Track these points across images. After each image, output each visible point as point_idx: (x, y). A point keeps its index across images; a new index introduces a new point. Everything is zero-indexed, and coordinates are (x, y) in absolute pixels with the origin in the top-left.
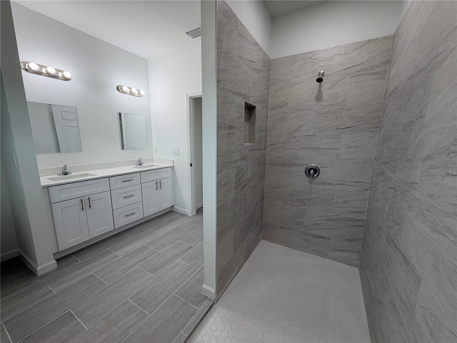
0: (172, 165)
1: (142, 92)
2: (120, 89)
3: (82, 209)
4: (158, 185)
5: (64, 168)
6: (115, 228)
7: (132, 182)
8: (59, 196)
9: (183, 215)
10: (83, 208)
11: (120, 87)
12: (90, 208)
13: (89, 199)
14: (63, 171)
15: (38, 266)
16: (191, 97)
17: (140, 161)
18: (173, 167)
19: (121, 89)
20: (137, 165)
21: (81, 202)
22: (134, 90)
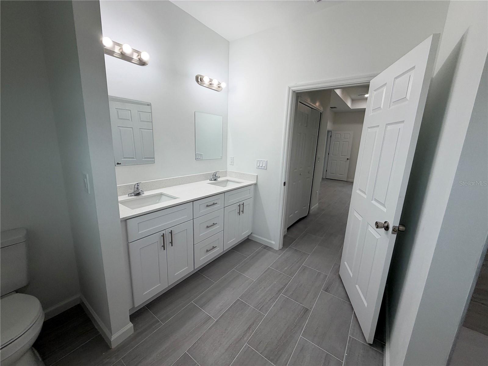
0: (255, 182)
1: (223, 85)
2: (199, 80)
3: (163, 248)
4: (241, 209)
5: (136, 187)
6: (195, 268)
7: (216, 206)
8: (139, 232)
9: (267, 248)
10: (164, 246)
11: (199, 77)
12: (172, 245)
13: (171, 233)
14: (135, 190)
15: (112, 335)
16: (294, 91)
17: (215, 175)
18: (256, 185)
19: (201, 80)
20: (212, 180)
21: (162, 237)
22: (215, 83)
